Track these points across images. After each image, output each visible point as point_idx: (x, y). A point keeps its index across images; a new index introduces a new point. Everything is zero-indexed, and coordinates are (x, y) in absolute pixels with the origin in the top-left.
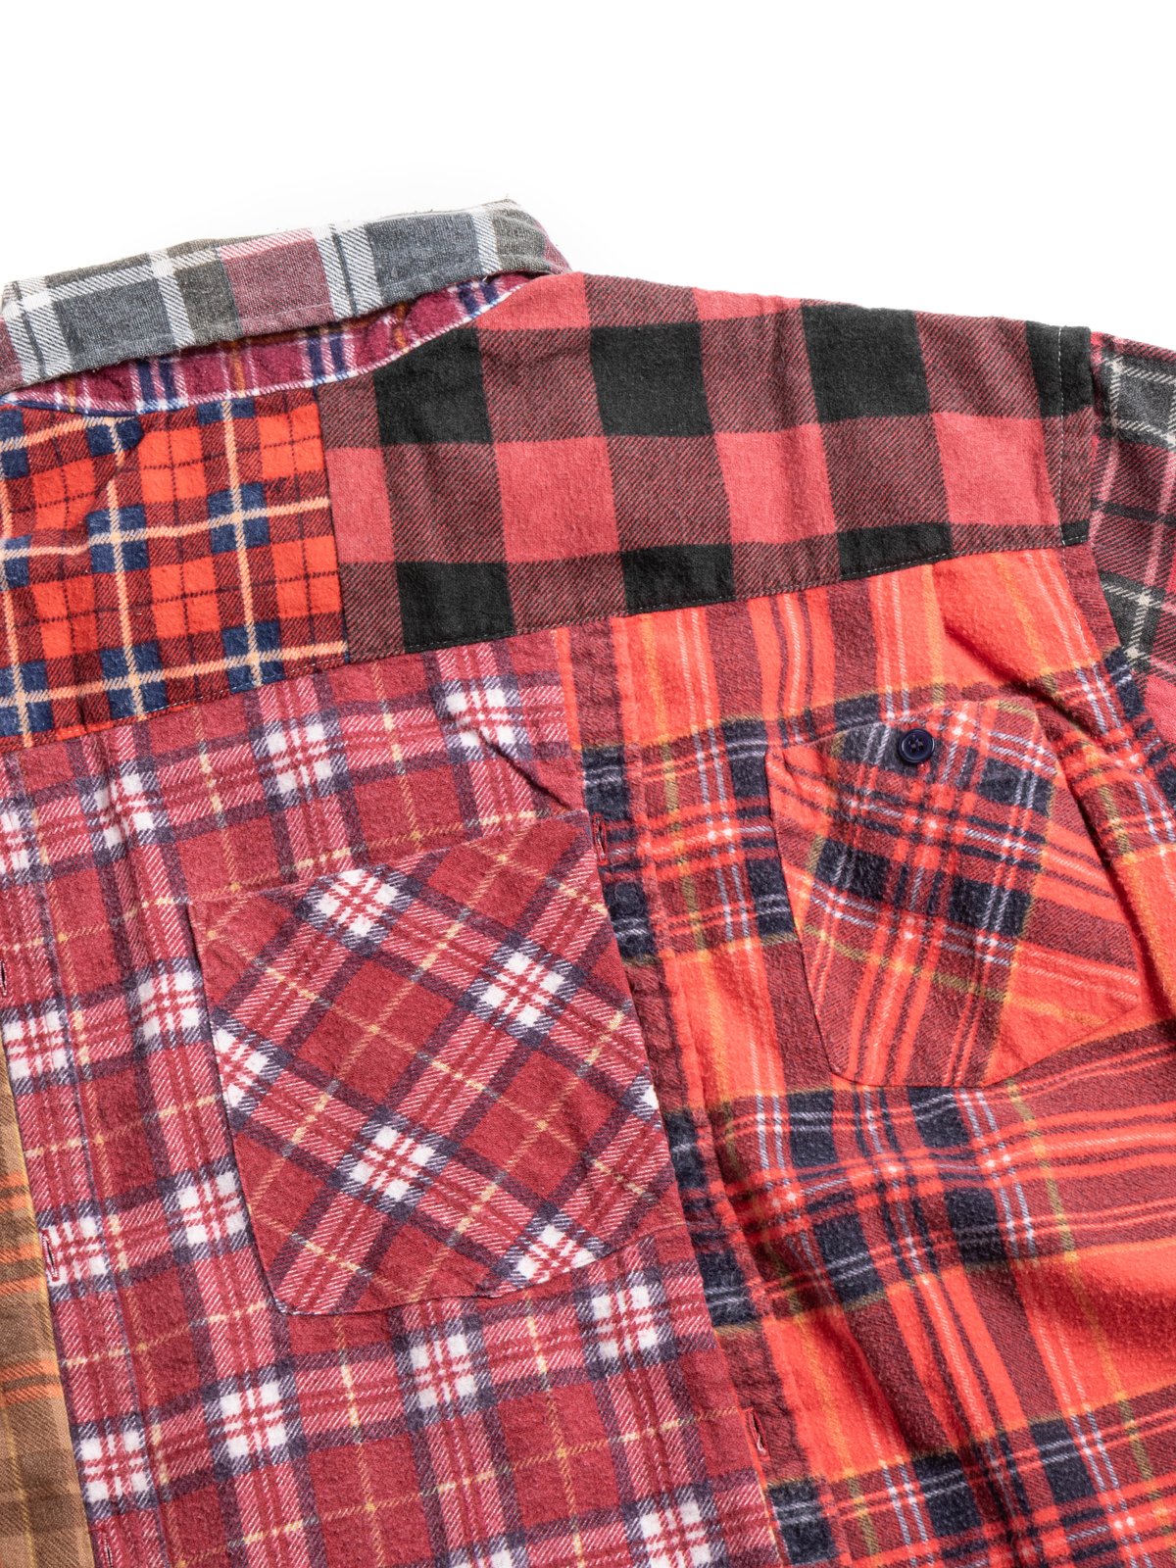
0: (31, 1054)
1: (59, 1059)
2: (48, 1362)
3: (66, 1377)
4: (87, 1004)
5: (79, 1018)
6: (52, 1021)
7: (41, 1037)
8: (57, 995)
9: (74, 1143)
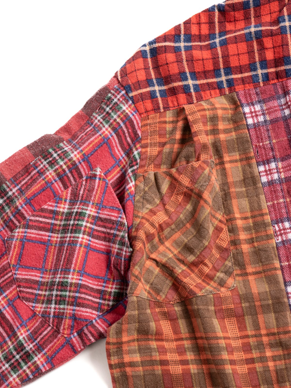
0: (267, 175)
1: (276, 176)
2: (277, 264)
3: (282, 268)
4: (283, 160)
5: (280, 165)
6: (273, 165)
7: (270, 170)
8: (274, 158)
9: (281, 200)
